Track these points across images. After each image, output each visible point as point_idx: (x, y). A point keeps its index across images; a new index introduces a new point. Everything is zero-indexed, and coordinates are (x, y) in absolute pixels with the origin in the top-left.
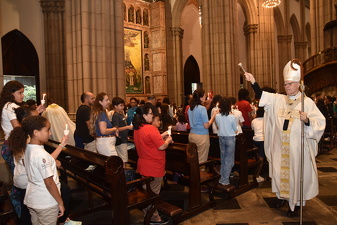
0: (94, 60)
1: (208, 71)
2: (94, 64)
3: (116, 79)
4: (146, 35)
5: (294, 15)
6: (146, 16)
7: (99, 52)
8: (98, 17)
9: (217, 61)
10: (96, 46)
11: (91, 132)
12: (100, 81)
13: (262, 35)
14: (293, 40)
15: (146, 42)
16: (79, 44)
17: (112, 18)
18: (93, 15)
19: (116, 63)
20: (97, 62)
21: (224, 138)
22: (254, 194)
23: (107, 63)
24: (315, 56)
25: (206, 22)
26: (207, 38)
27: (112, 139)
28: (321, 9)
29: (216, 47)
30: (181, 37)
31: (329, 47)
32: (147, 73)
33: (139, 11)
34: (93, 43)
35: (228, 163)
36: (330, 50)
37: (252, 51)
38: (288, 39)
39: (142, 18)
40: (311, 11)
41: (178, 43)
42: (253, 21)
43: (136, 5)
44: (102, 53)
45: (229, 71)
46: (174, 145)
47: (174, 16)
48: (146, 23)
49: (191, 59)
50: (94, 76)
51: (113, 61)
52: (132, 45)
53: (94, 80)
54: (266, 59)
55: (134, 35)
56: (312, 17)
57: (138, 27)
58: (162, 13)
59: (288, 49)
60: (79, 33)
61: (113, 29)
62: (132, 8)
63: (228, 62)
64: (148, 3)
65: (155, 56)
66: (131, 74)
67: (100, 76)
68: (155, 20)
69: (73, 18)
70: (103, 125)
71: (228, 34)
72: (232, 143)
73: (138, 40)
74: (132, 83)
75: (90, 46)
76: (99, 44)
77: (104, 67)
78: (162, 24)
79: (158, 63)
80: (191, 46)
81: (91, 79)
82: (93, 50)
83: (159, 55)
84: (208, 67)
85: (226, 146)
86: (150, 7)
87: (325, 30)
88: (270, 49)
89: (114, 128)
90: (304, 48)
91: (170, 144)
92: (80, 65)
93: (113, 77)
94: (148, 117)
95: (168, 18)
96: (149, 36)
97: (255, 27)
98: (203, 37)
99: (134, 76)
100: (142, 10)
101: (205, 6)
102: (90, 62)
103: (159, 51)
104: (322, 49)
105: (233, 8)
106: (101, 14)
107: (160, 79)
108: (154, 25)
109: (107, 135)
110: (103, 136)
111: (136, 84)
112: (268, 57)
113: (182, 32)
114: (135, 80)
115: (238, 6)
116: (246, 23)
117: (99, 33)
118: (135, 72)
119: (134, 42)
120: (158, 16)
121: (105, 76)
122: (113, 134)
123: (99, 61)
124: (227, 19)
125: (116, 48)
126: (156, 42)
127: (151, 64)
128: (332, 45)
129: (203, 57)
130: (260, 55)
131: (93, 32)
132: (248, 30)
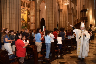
0: (11, 18)
1: (47, 22)
2: (11, 19)
3: (18, 24)
4: (29, 11)
5: (73, 7)
6: (29, 5)
7: (13, 15)
8: (13, 4)
9: (50, 19)
10: (12, 13)
11: (2, 42)
12: (13, 24)
13: (64, 13)
14: (72, 14)
15: (29, 13)
16: (6, 12)
17: (17, 5)
18: (11, 3)
19: (18, 19)
20: (12, 19)
21: (47, 43)
22: (57, 61)
23: (15, 19)
24: (78, 19)
25: (47, 8)
26: (47, 12)
27: (10, 44)
28: (80, 6)
29: (50, 15)
30: (40, 12)
31: (82, 17)
32: (29, 23)
33: (27, 3)
34: (11, 12)
35: (48, 51)
36: (82, 18)
37: (61, 17)
38: (71, 14)
39: (28, 6)
40: (77, 6)
41: (39, 14)
42: (61, 8)
43: (26, 1)
44: (14, 16)
45: (54, 23)
46: (30, 46)
47: (38, 5)
48: (29, 7)
49: (43, 19)
50: (11, 23)
51: (17, 18)
52: (25, 14)
53: (11, 24)
54: (64, 20)
55: (25, 11)
56: (77, 8)
57: (27, 8)
58: (34, 5)
59: (71, 17)
60: (6, 9)
61: (17, 8)
62: (24, 2)
63: (53, 20)
64: (30, 1)
65: (31, 17)
66: (24, 23)
67: (13, 23)
68: (32, 6)
69: (4, 4)
70: (6, 39)
71: (53, 12)
72: (49, 45)
73: (26, 12)
74: (24, 26)
75: (10, 13)
76: (13, 13)
77: (14, 20)
78: (34, 8)
79: (32, 19)
80: (43, 15)
81: (10, 24)
82: (11, 15)
83: (33, 17)
84: (47, 21)
85: (48, 46)
86: (30, 2)
87: (81, 12)
88: (66, 17)
89: (11, 40)
90: (75, 17)
91: (28, 46)
92: (6, 19)
93: (17, 23)
94: (20, 37)
95: (36, 6)
96: (30, 11)
97: (62, 10)
98: (46, 12)
99: (25, 23)
100: (28, 3)
101: (47, 3)
102: (10, 18)
103: (33, 16)
104: (80, 17)
105: (55, 4)
106: (14, 3)
107: (33, 24)
108: (31, 8)
109: (8, 42)
110: (6, 43)
111: (26, 26)
112: (65, 19)
113: (40, 11)
114: (25, 25)
115: (57, 4)
116: (59, 9)
117: (13, 9)
118: (25, 22)
119: (25, 13)
120: (33, 5)
121: (14, 23)
122: (10, 42)
123: (13, 18)
124: (53, 7)
125: (18, 14)
126: (32, 13)
127: (30, 20)
128: (82, 16)
129: (46, 18)
130: (63, 18)
131: (11, 9)
132: (60, 11)
